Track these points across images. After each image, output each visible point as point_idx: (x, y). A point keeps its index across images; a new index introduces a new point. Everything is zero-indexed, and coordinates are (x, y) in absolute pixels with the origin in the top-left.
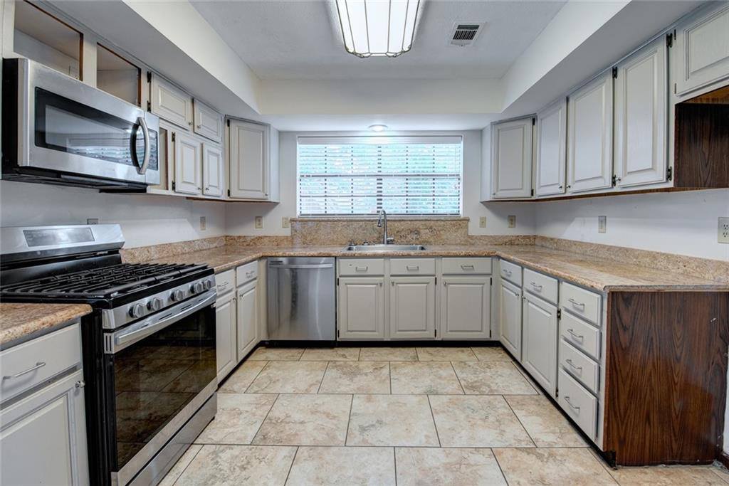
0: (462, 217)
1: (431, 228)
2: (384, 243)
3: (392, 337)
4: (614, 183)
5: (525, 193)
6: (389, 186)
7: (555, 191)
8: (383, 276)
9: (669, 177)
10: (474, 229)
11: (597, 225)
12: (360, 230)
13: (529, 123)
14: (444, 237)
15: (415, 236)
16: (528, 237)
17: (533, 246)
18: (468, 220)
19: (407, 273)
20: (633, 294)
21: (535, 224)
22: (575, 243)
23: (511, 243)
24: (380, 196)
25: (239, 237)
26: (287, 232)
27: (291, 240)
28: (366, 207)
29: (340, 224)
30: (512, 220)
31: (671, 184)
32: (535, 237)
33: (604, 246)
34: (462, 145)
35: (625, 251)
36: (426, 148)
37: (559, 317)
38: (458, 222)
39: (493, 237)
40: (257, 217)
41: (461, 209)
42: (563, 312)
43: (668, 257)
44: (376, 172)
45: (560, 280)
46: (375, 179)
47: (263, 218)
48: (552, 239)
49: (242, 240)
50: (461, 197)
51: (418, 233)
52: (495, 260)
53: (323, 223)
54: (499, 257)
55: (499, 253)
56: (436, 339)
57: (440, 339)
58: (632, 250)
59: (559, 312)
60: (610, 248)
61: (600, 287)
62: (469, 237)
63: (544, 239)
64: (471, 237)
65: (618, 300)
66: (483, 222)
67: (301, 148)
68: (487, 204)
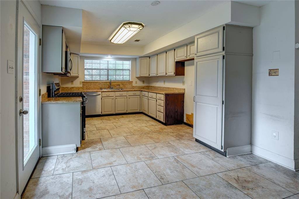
0: (131, 81)
1: (123, 84)
2: (110, 88)
3: (116, 112)
4: (166, 74)
5: (147, 75)
6: (111, 72)
7: (155, 75)
8: (113, 97)
9: (174, 74)
10: (134, 84)
11: (163, 83)
12: (103, 85)
13: (148, 58)
14: (126, 87)
15: (118, 86)
16: (147, 86)
17: (149, 89)
18: (132, 82)
19: (120, 95)
20: (169, 94)
21: (149, 83)
22: (159, 87)
23: (143, 88)
24: (108, 75)
25: (66, 87)
26: (81, 86)
27: (83, 88)
28: (104, 78)
29: (97, 83)
30: (143, 82)
31: (175, 75)
32: (149, 86)
33: (165, 87)
34: (130, 62)
35: (168, 88)
36: (121, 62)
37: (156, 101)
38: (130, 82)
39: (139, 86)
40: (72, 81)
41: (130, 79)
42: (157, 100)
43: (175, 88)
44: (107, 68)
45: (156, 93)
46: (106, 71)
47: (74, 82)
48: (153, 87)
49: (67, 88)
50: (130, 75)
51: (119, 85)
52: (141, 92)
53: (92, 83)
54: (142, 91)
55: (142, 90)
56: (127, 112)
57: (128, 112)
58: (170, 88)
59: (156, 100)
60: (166, 88)
61: (164, 93)
62: (133, 86)
63: (151, 86)
64: (133, 87)
65: (167, 95)
66: (136, 83)
67: (86, 61)
68: (137, 78)
